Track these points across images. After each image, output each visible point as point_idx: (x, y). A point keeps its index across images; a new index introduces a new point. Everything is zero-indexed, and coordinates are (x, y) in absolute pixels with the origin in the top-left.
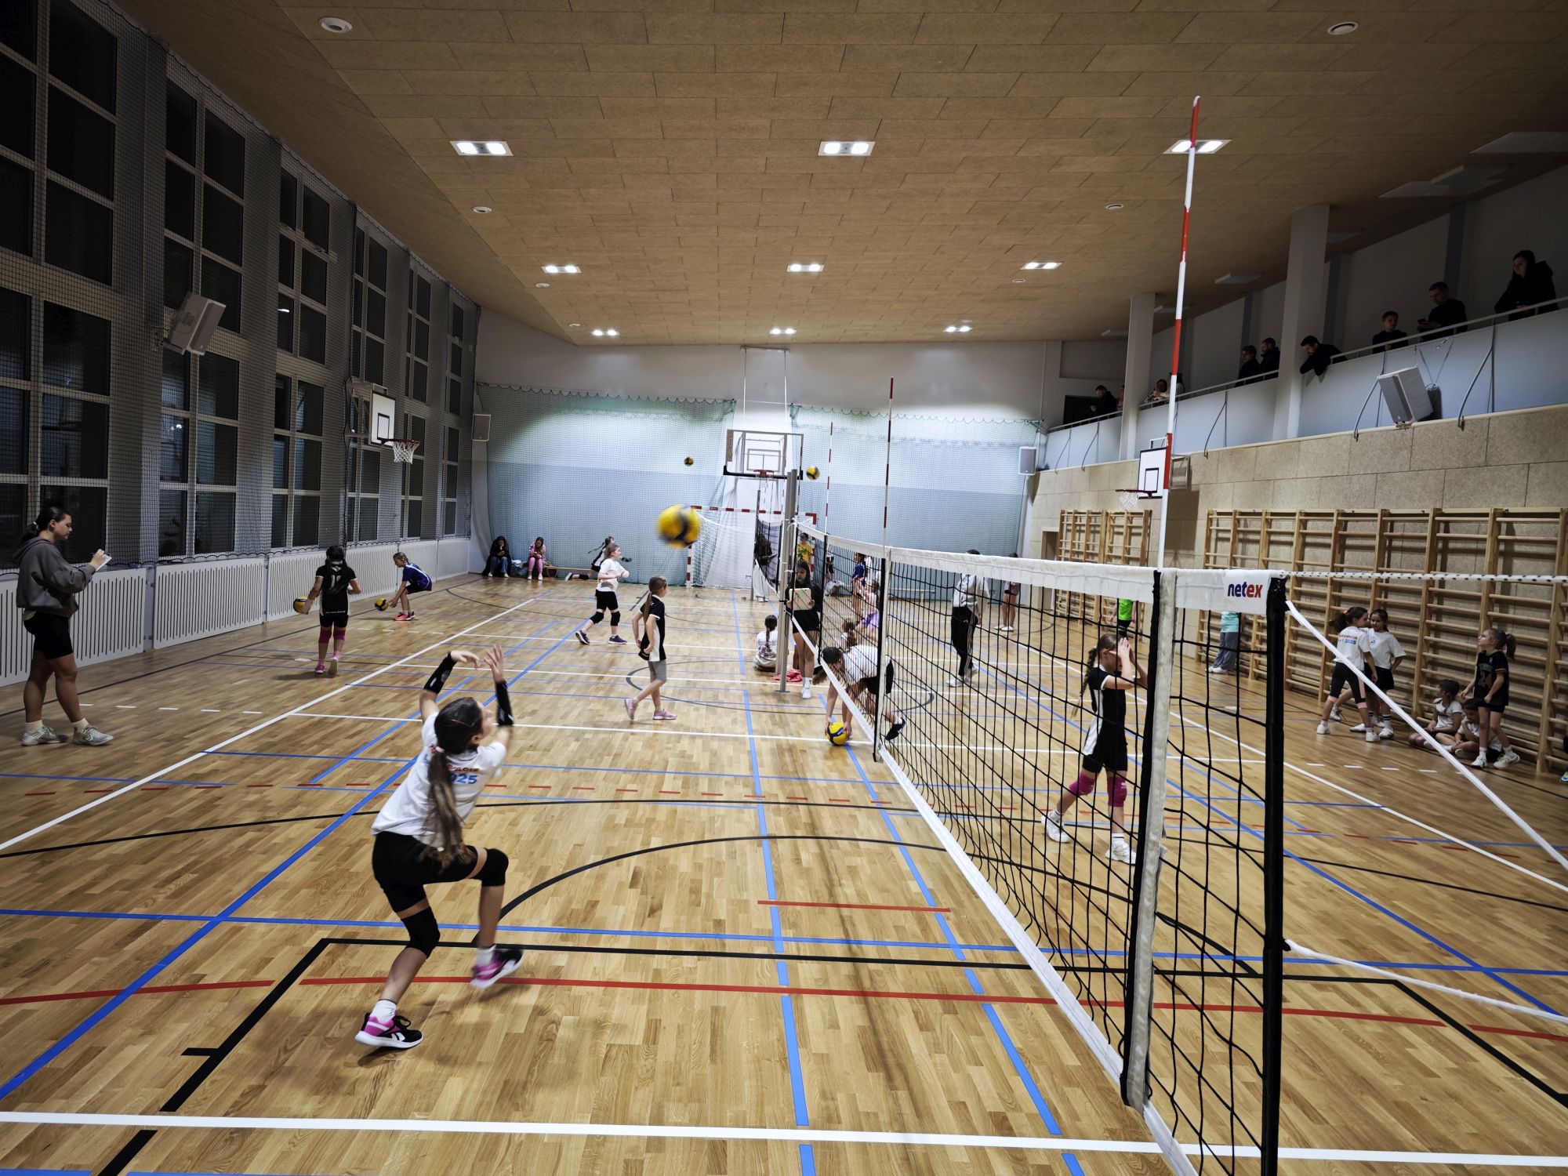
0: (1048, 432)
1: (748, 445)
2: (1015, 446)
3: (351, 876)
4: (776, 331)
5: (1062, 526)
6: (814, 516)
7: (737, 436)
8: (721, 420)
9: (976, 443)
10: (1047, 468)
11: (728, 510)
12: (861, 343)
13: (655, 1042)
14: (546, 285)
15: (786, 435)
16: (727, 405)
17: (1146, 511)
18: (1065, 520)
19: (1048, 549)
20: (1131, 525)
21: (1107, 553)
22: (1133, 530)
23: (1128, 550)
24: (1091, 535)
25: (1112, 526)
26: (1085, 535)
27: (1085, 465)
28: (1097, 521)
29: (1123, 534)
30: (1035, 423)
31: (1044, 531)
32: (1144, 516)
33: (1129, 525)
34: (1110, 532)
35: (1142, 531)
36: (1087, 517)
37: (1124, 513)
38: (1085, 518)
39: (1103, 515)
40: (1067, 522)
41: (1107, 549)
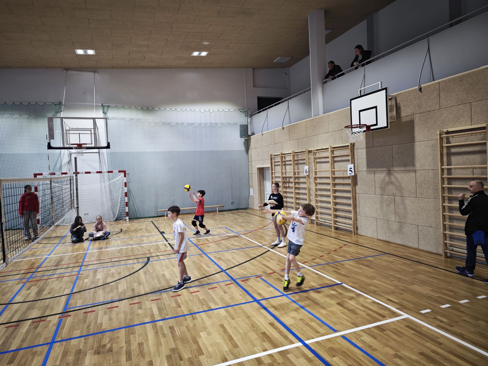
0: (251, 116)
1: (66, 127)
5: (271, 163)
6: (124, 172)
9: (216, 124)
10: (253, 134)
15: (94, 119)
17: (351, 144)
18: (273, 160)
19: (260, 178)
20: (334, 155)
21: (314, 176)
22: (336, 159)
23: (333, 172)
24: (296, 166)
25: (315, 159)
26: (292, 166)
27: (284, 126)
28: (300, 157)
29: (328, 162)
30: (244, 111)
31: (257, 168)
32: (350, 147)
33: (332, 155)
34: (314, 162)
35: (350, 158)
36: (292, 156)
37: (328, 149)
38: (291, 156)
39: (306, 153)
40: (275, 161)
41: (314, 173)
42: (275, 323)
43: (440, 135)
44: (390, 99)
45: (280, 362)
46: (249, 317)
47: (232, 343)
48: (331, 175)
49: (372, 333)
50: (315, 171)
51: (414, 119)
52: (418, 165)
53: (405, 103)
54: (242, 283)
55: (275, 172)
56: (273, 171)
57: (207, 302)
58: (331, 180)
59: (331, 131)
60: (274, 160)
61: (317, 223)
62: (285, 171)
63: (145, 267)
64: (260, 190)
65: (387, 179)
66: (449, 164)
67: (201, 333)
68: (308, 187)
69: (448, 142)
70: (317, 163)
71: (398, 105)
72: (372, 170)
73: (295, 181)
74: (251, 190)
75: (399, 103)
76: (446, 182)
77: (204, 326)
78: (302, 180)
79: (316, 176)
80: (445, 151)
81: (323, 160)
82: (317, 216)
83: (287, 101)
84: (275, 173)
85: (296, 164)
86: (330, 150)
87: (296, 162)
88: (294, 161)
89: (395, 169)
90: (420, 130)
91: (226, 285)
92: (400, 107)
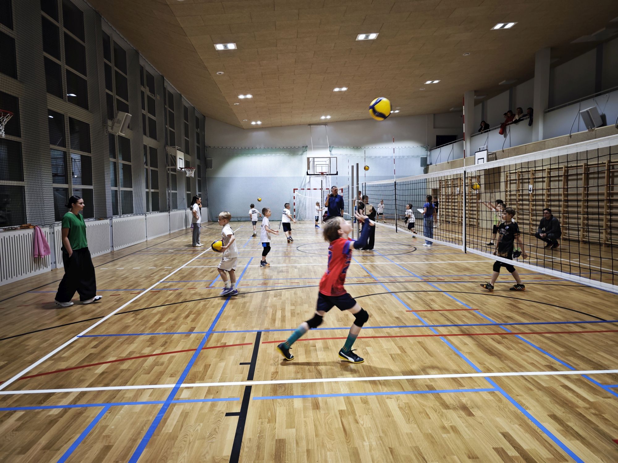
0: (430, 150)
1: (316, 163)
3: (251, 312)
4: (323, 118)
6: (342, 189)
7: (310, 159)
8: (302, 154)
9: (403, 157)
10: (431, 164)
11: (308, 189)
12: (355, 120)
13: (405, 352)
14: (238, 104)
16: (304, 148)
27: (449, 161)
30: (425, 147)
31: (432, 189)
36: (451, 181)
60: (441, 184)
72: (486, 191)
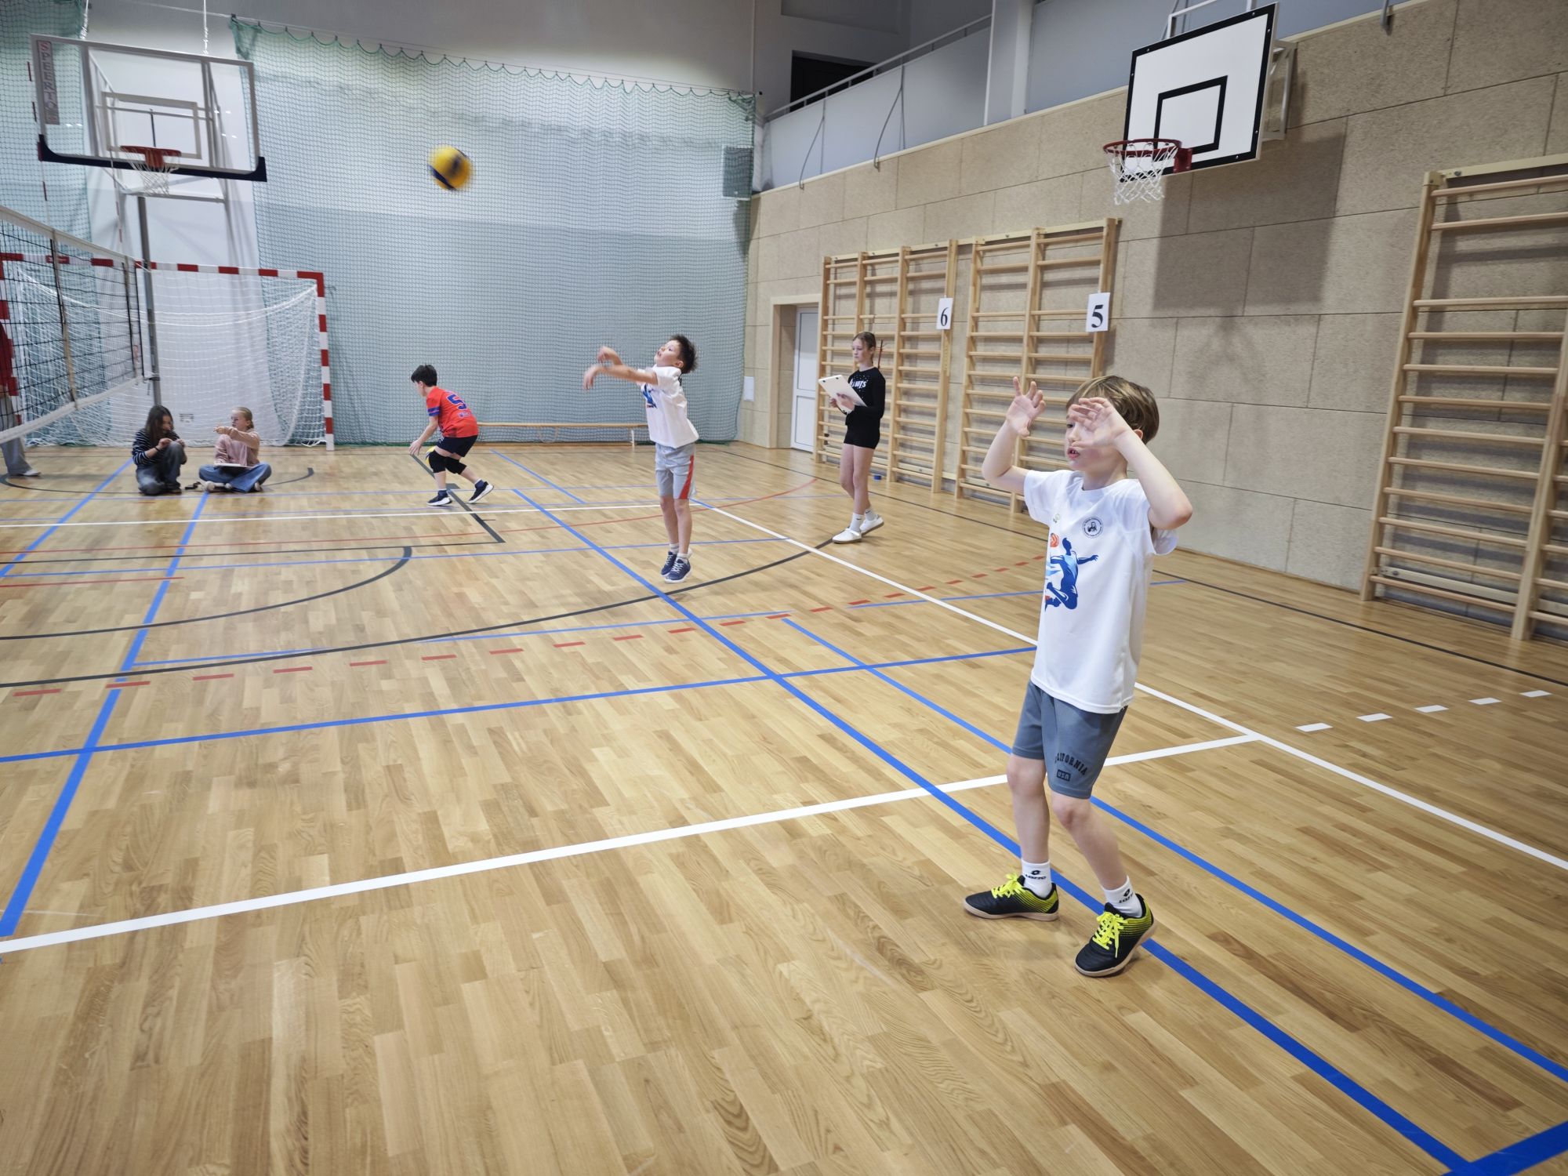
0: (767, 120)
2: (709, 145)
5: (826, 287)
6: (319, 278)
10: (768, 186)
15: (204, 62)
17: (1111, 221)
18: (832, 276)
19: (783, 339)
20: (1046, 262)
21: (968, 333)
22: (1050, 276)
23: (1036, 321)
24: (910, 300)
25: (979, 273)
26: (896, 301)
27: (882, 158)
28: (927, 268)
29: (1023, 286)
30: (743, 100)
31: (775, 306)
32: (1105, 233)
33: (1041, 263)
34: (975, 285)
35: (1099, 272)
36: (900, 264)
37: (1028, 238)
38: (896, 264)
39: (950, 252)
40: (839, 281)
41: (969, 323)
42: (836, 736)
43: (1432, 187)
44: (1277, 56)
45: (859, 834)
46: (754, 717)
47: (698, 780)
48: (1029, 331)
49: (1149, 774)
50: (973, 318)
51: (1348, 131)
52: (1331, 297)
53: (1326, 71)
54: (724, 631)
55: (834, 320)
56: (830, 316)
57: (610, 671)
58: (1026, 348)
59: (1045, 176)
60: (836, 278)
61: (961, 489)
62: (872, 316)
63: (397, 572)
64: (779, 384)
65: (1216, 345)
66: (1440, 291)
67: (595, 751)
68: (945, 372)
69: (1453, 215)
70: (985, 288)
71: (1300, 81)
72: (1170, 313)
73: (902, 351)
74: (749, 382)
75: (1304, 73)
76: (1417, 354)
77: (605, 732)
78: (923, 348)
79: (975, 334)
80: (1435, 248)
81: (1004, 279)
82: (964, 466)
83: (901, 67)
84: (834, 324)
85: (912, 293)
86: (1033, 242)
87: (911, 286)
88: (905, 281)
89: (1251, 310)
90: (1362, 175)
91: (672, 632)
92: (1304, 87)
